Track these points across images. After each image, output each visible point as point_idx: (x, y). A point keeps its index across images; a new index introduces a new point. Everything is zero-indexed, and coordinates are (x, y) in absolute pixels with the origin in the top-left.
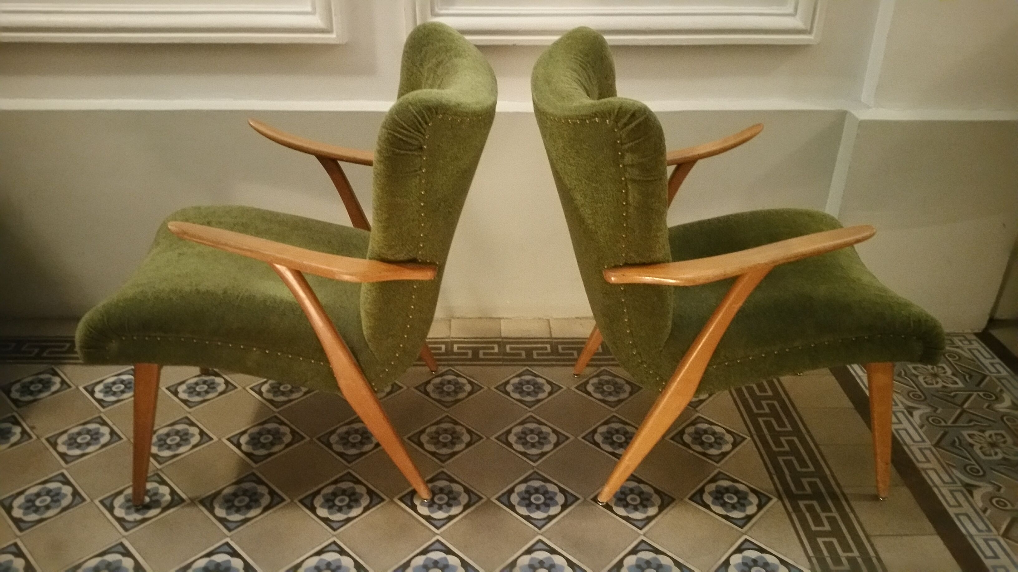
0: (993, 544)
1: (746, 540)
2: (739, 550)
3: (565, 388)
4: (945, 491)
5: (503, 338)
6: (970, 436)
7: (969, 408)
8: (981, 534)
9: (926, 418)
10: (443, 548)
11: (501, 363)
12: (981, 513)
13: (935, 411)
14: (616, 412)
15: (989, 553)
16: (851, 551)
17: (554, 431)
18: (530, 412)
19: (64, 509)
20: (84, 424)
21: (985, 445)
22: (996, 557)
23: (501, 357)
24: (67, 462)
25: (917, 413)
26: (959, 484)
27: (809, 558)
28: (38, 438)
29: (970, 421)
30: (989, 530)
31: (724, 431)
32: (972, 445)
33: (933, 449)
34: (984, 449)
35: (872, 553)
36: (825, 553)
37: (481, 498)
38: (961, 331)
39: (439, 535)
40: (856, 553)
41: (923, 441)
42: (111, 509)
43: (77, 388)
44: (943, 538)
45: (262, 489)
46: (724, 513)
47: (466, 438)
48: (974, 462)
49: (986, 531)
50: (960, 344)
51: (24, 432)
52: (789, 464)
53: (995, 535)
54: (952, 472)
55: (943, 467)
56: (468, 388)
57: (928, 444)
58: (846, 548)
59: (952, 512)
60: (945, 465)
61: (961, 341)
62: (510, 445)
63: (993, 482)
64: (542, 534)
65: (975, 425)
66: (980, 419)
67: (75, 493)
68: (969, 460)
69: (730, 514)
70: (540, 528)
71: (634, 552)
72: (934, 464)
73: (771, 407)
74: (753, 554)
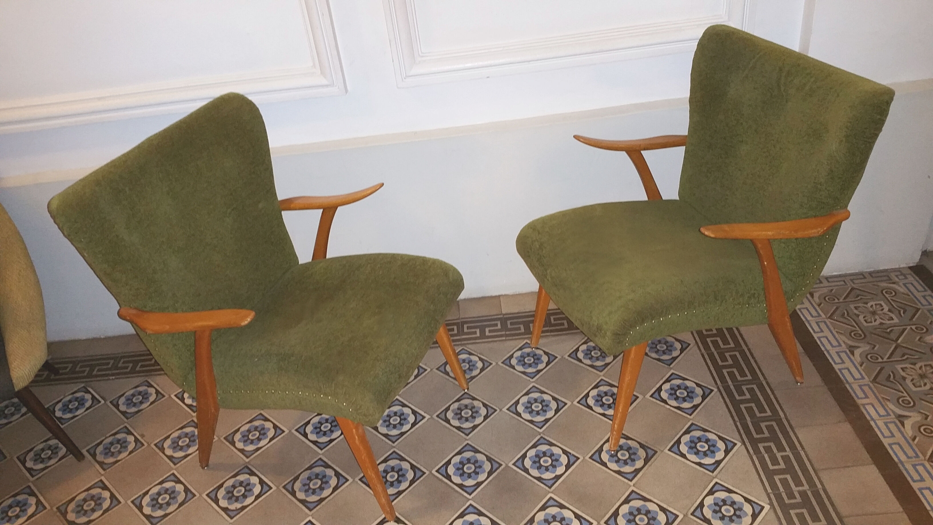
0: (920, 468)
1: (716, 483)
2: (711, 492)
3: (559, 357)
4: (880, 423)
5: (504, 315)
6: (902, 369)
7: (902, 342)
8: (910, 460)
9: (865, 356)
10: (476, 511)
11: (504, 338)
12: (911, 442)
13: (873, 348)
14: (604, 376)
15: (916, 477)
16: (803, 485)
17: (554, 399)
18: (533, 382)
19: (181, 505)
20: (182, 428)
21: (916, 377)
22: (922, 480)
23: (504, 333)
24: (175, 464)
25: (857, 352)
26: (893, 416)
27: (768, 495)
28: (149, 445)
29: (903, 355)
30: (917, 456)
31: (695, 385)
32: (904, 378)
33: (871, 385)
34: (914, 381)
35: (819, 486)
36: (781, 489)
37: (500, 465)
38: (897, 267)
39: (471, 500)
40: (806, 487)
41: (863, 378)
42: (216, 501)
43: (170, 397)
44: (877, 466)
45: (330, 472)
46: (698, 460)
47: (483, 411)
48: (906, 394)
49: (915, 457)
50: (897, 279)
51: (136, 440)
52: (749, 410)
53: (922, 460)
54: (887, 405)
55: (879, 401)
56: (480, 365)
57: (867, 380)
58: (798, 483)
59: (886, 442)
60: (880, 399)
61: (897, 276)
62: (519, 415)
63: (922, 411)
64: (552, 492)
65: (907, 358)
66: (913, 353)
67: (187, 490)
68: (902, 392)
69: (703, 461)
70: (550, 487)
71: (627, 501)
72: (872, 399)
73: (733, 357)
74: (722, 495)
